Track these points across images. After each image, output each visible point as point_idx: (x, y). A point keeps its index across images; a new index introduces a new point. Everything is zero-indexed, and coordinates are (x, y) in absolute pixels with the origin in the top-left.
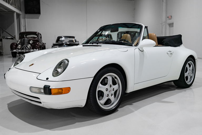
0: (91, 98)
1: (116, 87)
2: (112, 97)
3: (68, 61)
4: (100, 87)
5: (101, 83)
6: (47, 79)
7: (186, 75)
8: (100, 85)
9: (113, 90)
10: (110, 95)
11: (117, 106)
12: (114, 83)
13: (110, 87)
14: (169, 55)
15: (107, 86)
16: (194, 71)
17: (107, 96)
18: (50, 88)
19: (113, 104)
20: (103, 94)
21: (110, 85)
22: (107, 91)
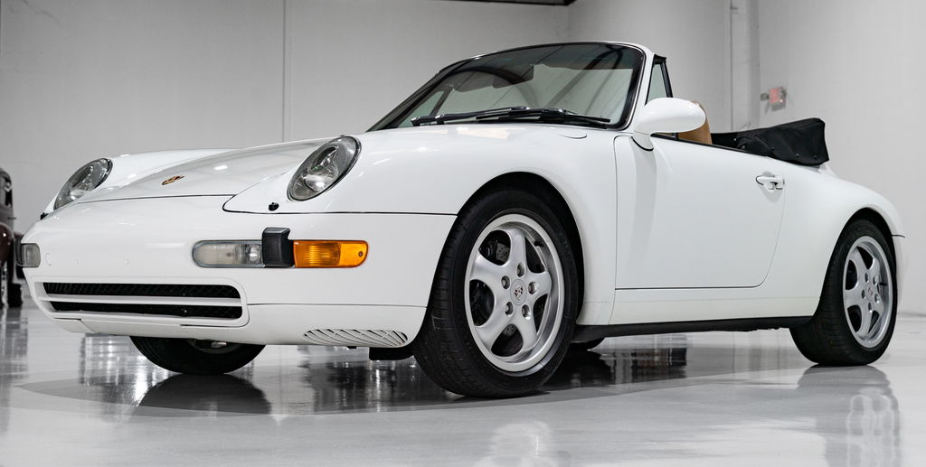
0: (444, 305)
1: (541, 281)
2: (528, 318)
3: (358, 146)
4: (480, 269)
5: (483, 251)
6: (273, 207)
7: (850, 298)
8: (477, 258)
9: (531, 292)
10: (518, 309)
11: (544, 363)
12: (535, 266)
13: (520, 275)
14: (765, 192)
15: (507, 268)
16: (889, 285)
17: (507, 313)
18: (290, 237)
19: (528, 354)
20: (488, 303)
21: (519, 267)
22: (506, 287)
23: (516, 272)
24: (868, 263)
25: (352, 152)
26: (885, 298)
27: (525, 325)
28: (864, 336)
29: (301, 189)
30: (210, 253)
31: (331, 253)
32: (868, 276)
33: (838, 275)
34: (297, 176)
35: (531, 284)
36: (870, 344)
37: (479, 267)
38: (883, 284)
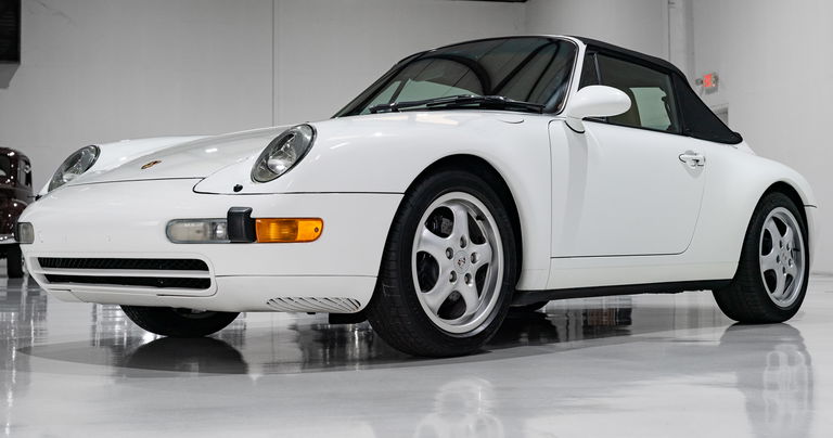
0: (393, 274)
1: (482, 252)
2: (470, 285)
3: (314, 132)
4: (427, 242)
5: (429, 226)
6: (238, 189)
8: (423, 232)
9: (474, 262)
10: (461, 277)
11: (485, 325)
12: (477, 238)
13: (462, 247)
14: (688, 169)
15: (450, 241)
17: (451, 281)
18: (252, 216)
19: (471, 317)
20: (434, 272)
21: (462, 239)
22: (450, 258)
23: (459, 244)
24: (782, 231)
25: (309, 138)
26: (798, 262)
27: (468, 291)
28: (778, 297)
29: (264, 172)
30: (182, 231)
31: (289, 229)
32: (782, 243)
33: (755, 242)
34: (260, 161)
35: (473, 255)
36: (784, 304)
37: (425, 239)
38: (797, 249)
